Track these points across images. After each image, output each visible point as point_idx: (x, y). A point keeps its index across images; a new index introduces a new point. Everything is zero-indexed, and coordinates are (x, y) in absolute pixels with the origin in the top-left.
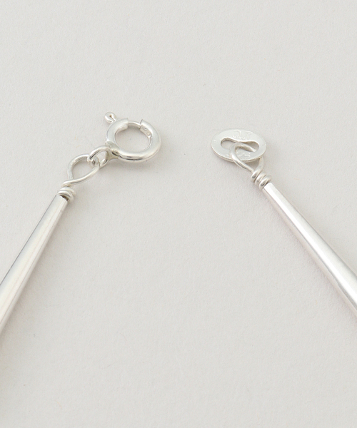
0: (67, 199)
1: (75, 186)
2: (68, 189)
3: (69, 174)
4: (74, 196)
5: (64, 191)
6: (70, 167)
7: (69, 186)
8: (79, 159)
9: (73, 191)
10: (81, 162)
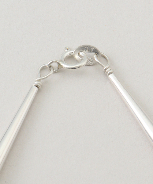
0: (38, 88)
1: (42, 81)
2: (38, 82)
3: (39, 75)
4: (41, 86)
5: (36, 83)
6: (39, 71)
7: (38, 81)
8: (43, 67)
9: (40, 83)
10: (44, 68)
